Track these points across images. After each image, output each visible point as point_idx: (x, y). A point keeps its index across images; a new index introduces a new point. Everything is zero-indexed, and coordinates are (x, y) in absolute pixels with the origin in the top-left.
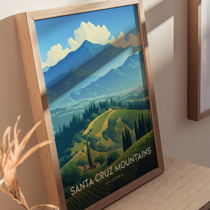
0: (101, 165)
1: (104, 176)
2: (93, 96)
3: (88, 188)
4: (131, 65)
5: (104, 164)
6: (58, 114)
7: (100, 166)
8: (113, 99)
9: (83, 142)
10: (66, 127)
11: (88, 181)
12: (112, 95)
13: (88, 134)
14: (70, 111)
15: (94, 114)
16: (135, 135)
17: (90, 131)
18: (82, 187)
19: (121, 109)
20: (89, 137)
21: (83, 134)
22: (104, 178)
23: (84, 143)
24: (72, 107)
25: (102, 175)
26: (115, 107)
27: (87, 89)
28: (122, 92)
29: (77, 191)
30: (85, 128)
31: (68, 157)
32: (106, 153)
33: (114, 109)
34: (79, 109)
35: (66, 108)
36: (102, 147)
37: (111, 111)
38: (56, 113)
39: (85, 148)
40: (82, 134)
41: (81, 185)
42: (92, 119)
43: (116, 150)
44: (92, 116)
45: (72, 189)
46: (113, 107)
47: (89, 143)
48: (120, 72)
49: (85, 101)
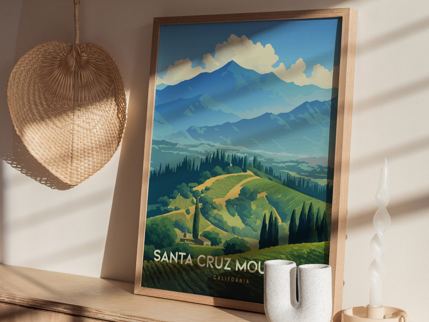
0: (212, 245)
1: (213, 264)
3: (181, 266)
5: (217, 247)
6: (163, 148)
7: (210, 246)
8: (259, 159)
9: (191, 200)
10: (170, 168)
11: (185, 257)
13: (202, 193)
14: (183, 150)
15: (218, 169)
17: (207, 189)
18: (173, 259)
19: (270, 179)
20: (201, 197)
21: (194, 189)
22: (212, 267)
23: (192, 202)
24: (185, 145)
26: (258, 172)
27: (216, 129)
28: (279, 154)
29: (163, 259)
30: (200, 183)
31: (162, 209)
32: (225, 233)
33: (256, 174)
34: (197, 152)
35: (176, 144)
36: (221, 221)
37: (251, 176)
38: (161, 146)
39: (192, 209)
40: (191, 187)
41: (172, 255)
42: (215, 174)
43: (245, 239)
44: (215, 170)
45: (157, 253)
46: (255, 170)
47: (200, 205)
49: (209, 144)
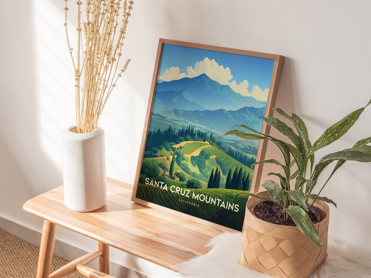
2: (194, 122)
4: (245, 115)
12: (213, 131)
16: (225, 182)
25: (178, 190)
48: (230, 116)
